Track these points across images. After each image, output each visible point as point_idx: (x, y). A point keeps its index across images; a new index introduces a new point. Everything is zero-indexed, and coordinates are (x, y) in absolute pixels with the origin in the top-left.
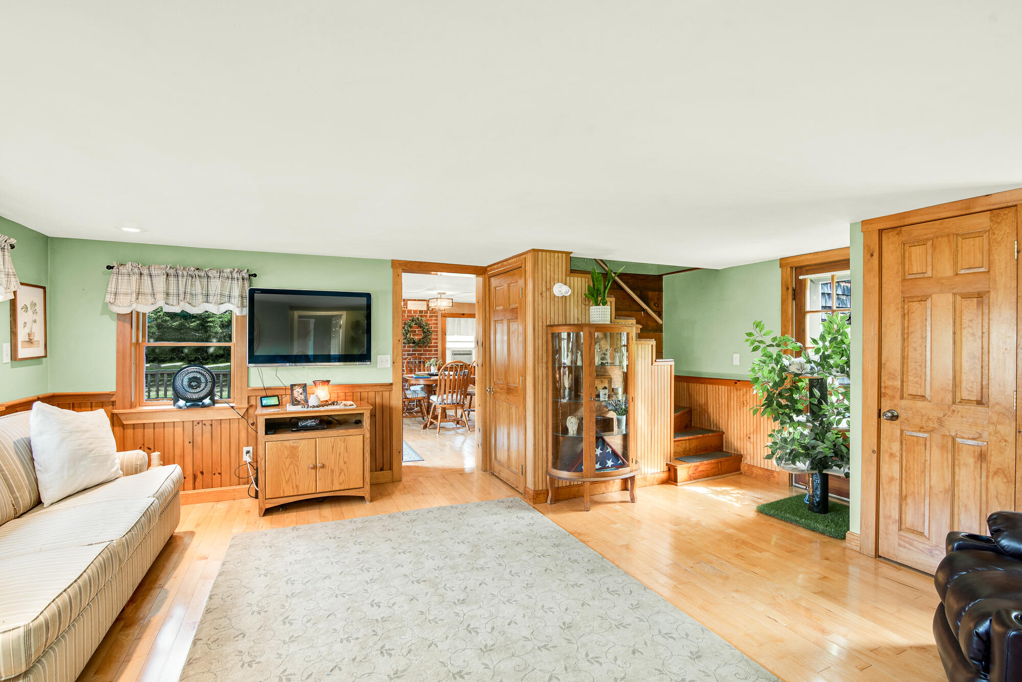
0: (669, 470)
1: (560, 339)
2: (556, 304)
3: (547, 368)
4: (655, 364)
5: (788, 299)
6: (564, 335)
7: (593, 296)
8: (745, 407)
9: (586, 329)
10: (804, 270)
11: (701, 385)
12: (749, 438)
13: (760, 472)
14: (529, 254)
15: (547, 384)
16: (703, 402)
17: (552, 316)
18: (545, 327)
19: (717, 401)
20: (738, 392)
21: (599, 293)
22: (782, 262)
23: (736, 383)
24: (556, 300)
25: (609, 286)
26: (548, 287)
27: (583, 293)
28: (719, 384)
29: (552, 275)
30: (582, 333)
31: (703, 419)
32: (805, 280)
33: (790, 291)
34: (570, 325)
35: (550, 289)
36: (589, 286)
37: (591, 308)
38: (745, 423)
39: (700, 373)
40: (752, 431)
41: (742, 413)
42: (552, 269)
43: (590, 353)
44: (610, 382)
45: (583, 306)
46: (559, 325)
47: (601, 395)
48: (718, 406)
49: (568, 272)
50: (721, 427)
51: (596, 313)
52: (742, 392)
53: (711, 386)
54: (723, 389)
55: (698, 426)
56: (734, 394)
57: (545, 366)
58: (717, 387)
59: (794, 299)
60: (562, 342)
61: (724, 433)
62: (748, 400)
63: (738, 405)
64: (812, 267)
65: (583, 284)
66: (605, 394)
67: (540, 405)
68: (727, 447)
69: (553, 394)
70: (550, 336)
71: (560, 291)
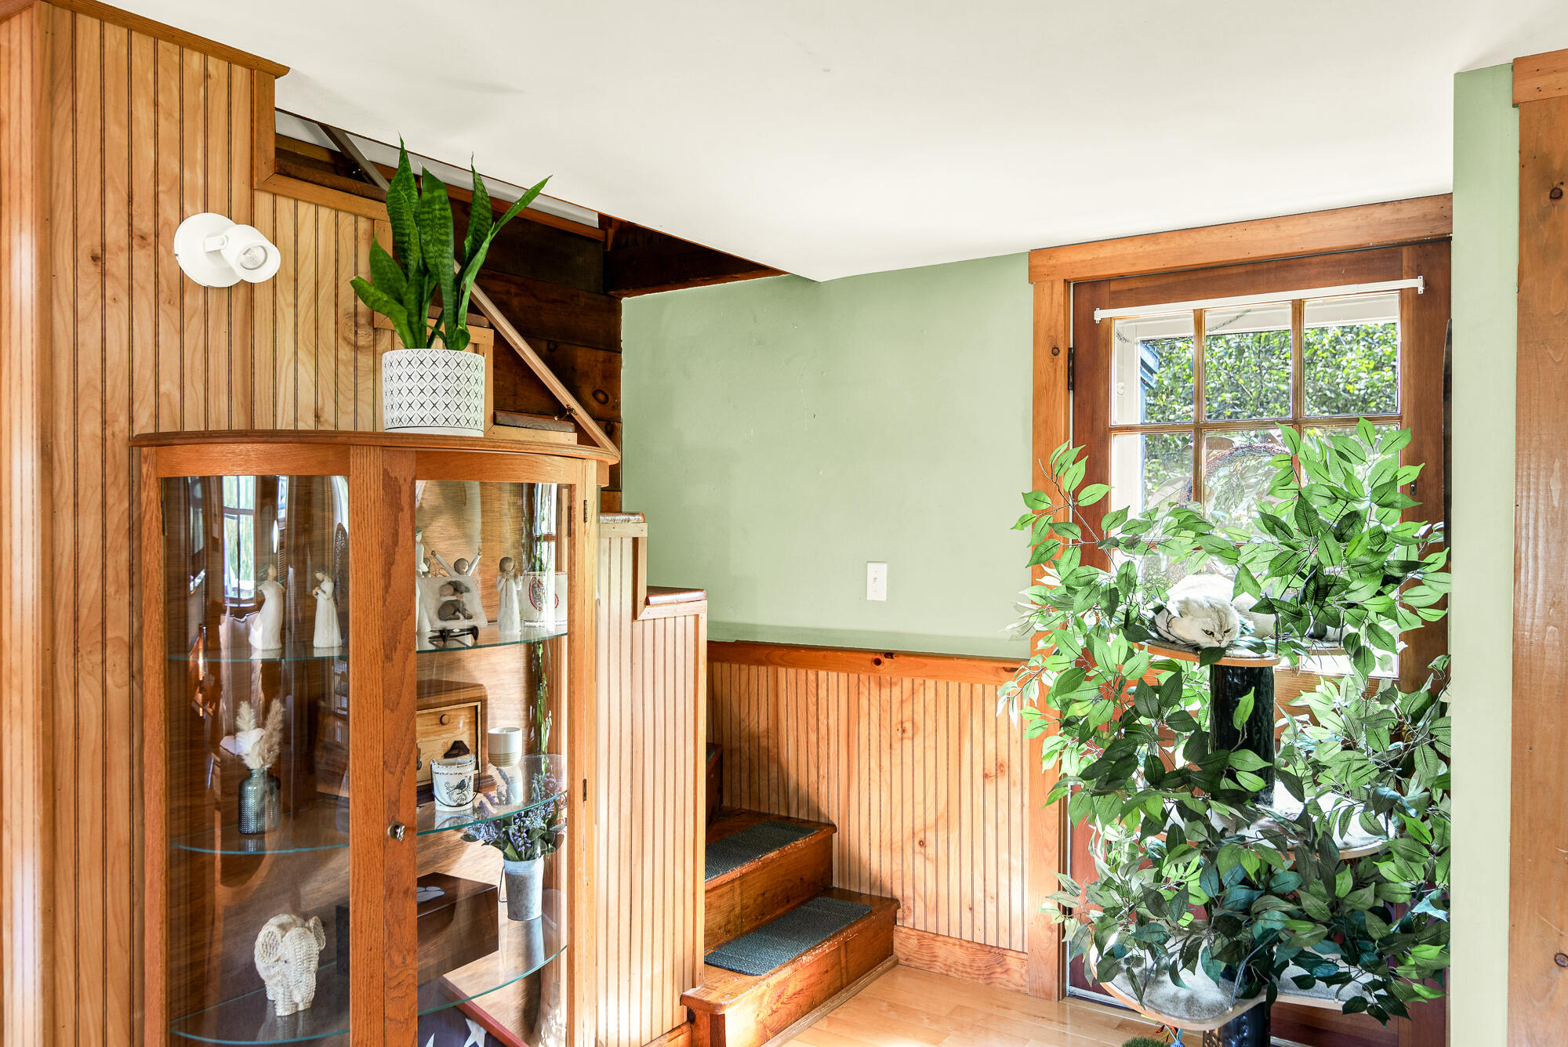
0: (691, 1018)
1: (214, 511)
2: (194, 326)
3: (135, 675)
4: (645, 613)
5: (1055, 384)
6: (240, 491)
7: (401, 301)
8: (907, 743)
9: (368, 464)
10: (1105, 292)
11: (754, 668)
12: (922, 843)
13: (960, 955)
14: (15, 21)
15: (136, 762)
16: (763, 725)
17: (169, 386)
18: (119, 448)
19: (812, 722)
20: (885, 692)
21: (428, 288)
22: (1036, 262)
23: (878, 662)
24: (192, 301)
25: (481, 257)
26: (144, 224)
27: (347, 275)
28: (817, 666)
29: (170, 163)
30: (340, 484)
31: (764, 783)
32: (1108, 323)
33: (1062, 359)
34: (273, 436)
35: (157, 240)
36: (375, 252)
37: (388, 357)
38: (908, 796)
39: (753, 628)
40: (931, 820)
41: (897, 760)
42: (168, 128)
43: (387, 588)
44: (479, 716)
45: (346, 353)
46: (207, 437)
47: (441, 792)
48: (813, 737)
49: (265, 169)
50: (824, 809)
51: (406, 384)
52: (896, 690)
53: (791, 671)
54: (832, 683)
55: (746, 806)
56: (871, 700)
57: (124, 664)
58: (812, 677)
59: (1072, 385)
60: (229, 524)
61: (833, 828)
62: (919, 719)
63: (885, 734)
64: (1133, 284)
65: (347, 246)
66: (461, 786)
67: (90, 887)
68: (846, 875)
69: (172, 813)
70: (151, 495)
71: (217, 253)
